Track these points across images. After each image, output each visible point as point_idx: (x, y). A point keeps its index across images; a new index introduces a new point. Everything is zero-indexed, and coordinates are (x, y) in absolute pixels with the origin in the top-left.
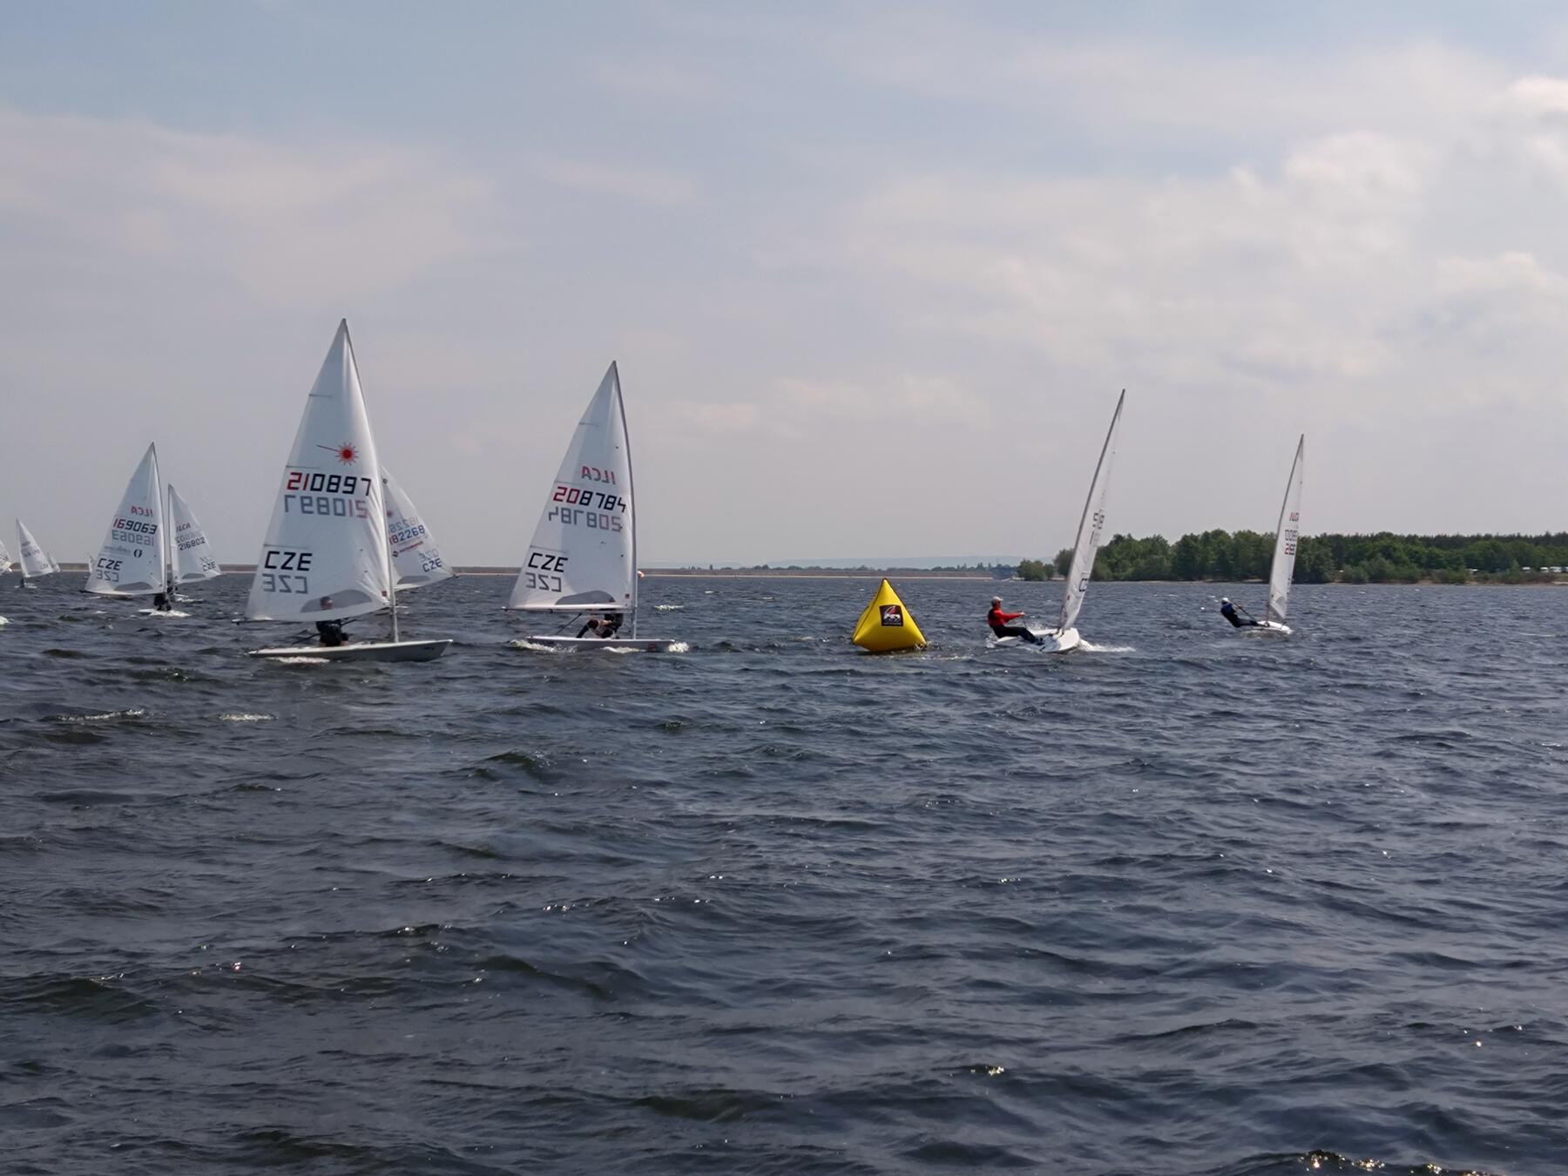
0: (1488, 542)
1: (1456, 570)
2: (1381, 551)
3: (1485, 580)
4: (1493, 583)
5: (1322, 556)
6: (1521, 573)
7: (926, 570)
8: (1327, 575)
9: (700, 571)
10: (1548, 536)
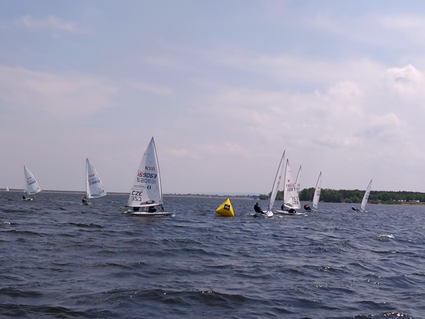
0: (384, 193)
1: (376, 200)
2: (356, 194)
3: (383, 203)
4: (385, 204)
5: (340, 195)
6: (393, 202)
7: (234, 196)
8: (342, 200)
9: (172, 195)
10: (400, 192)
